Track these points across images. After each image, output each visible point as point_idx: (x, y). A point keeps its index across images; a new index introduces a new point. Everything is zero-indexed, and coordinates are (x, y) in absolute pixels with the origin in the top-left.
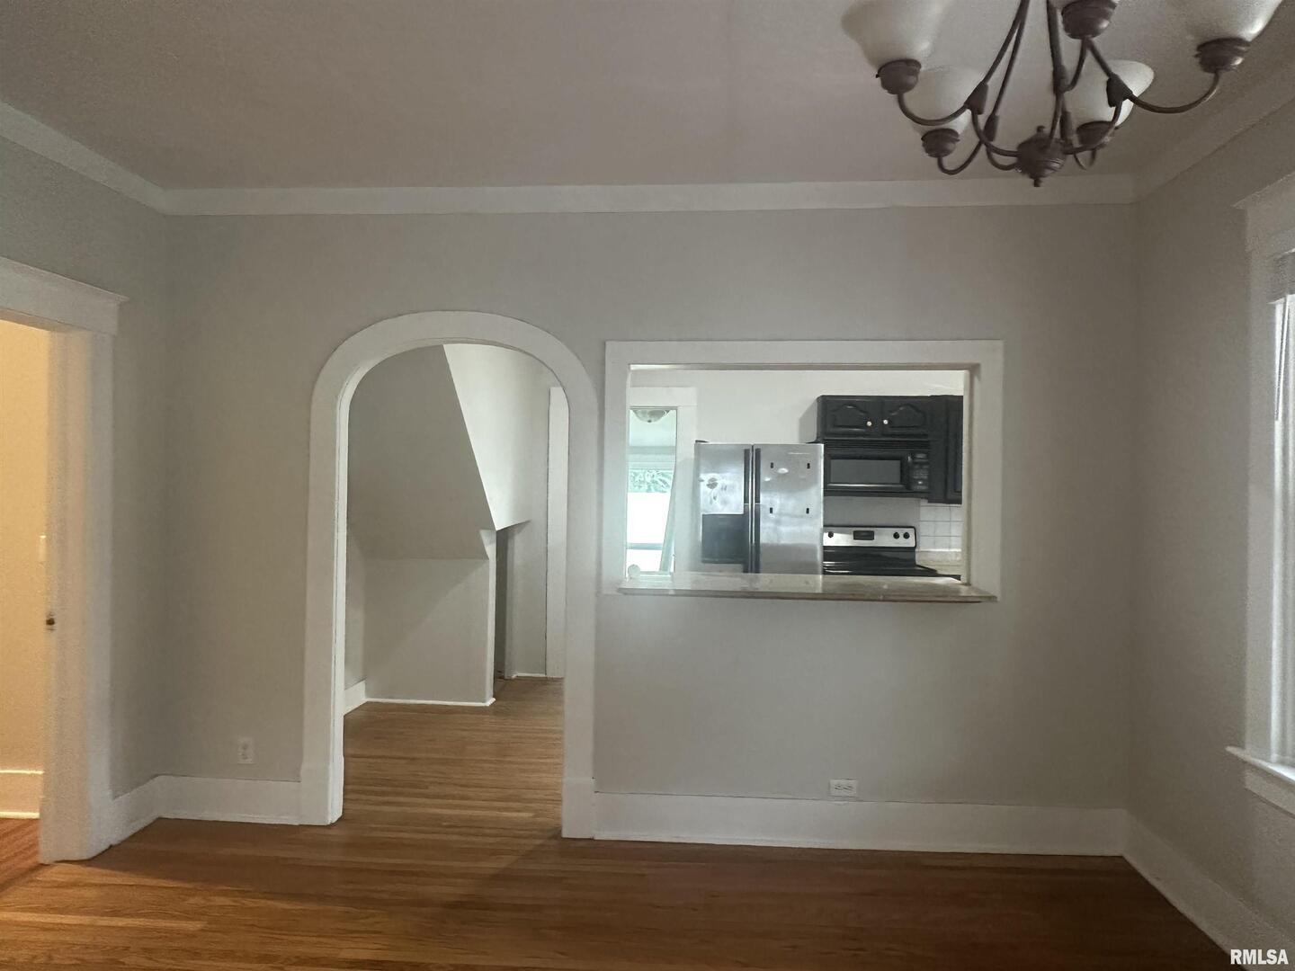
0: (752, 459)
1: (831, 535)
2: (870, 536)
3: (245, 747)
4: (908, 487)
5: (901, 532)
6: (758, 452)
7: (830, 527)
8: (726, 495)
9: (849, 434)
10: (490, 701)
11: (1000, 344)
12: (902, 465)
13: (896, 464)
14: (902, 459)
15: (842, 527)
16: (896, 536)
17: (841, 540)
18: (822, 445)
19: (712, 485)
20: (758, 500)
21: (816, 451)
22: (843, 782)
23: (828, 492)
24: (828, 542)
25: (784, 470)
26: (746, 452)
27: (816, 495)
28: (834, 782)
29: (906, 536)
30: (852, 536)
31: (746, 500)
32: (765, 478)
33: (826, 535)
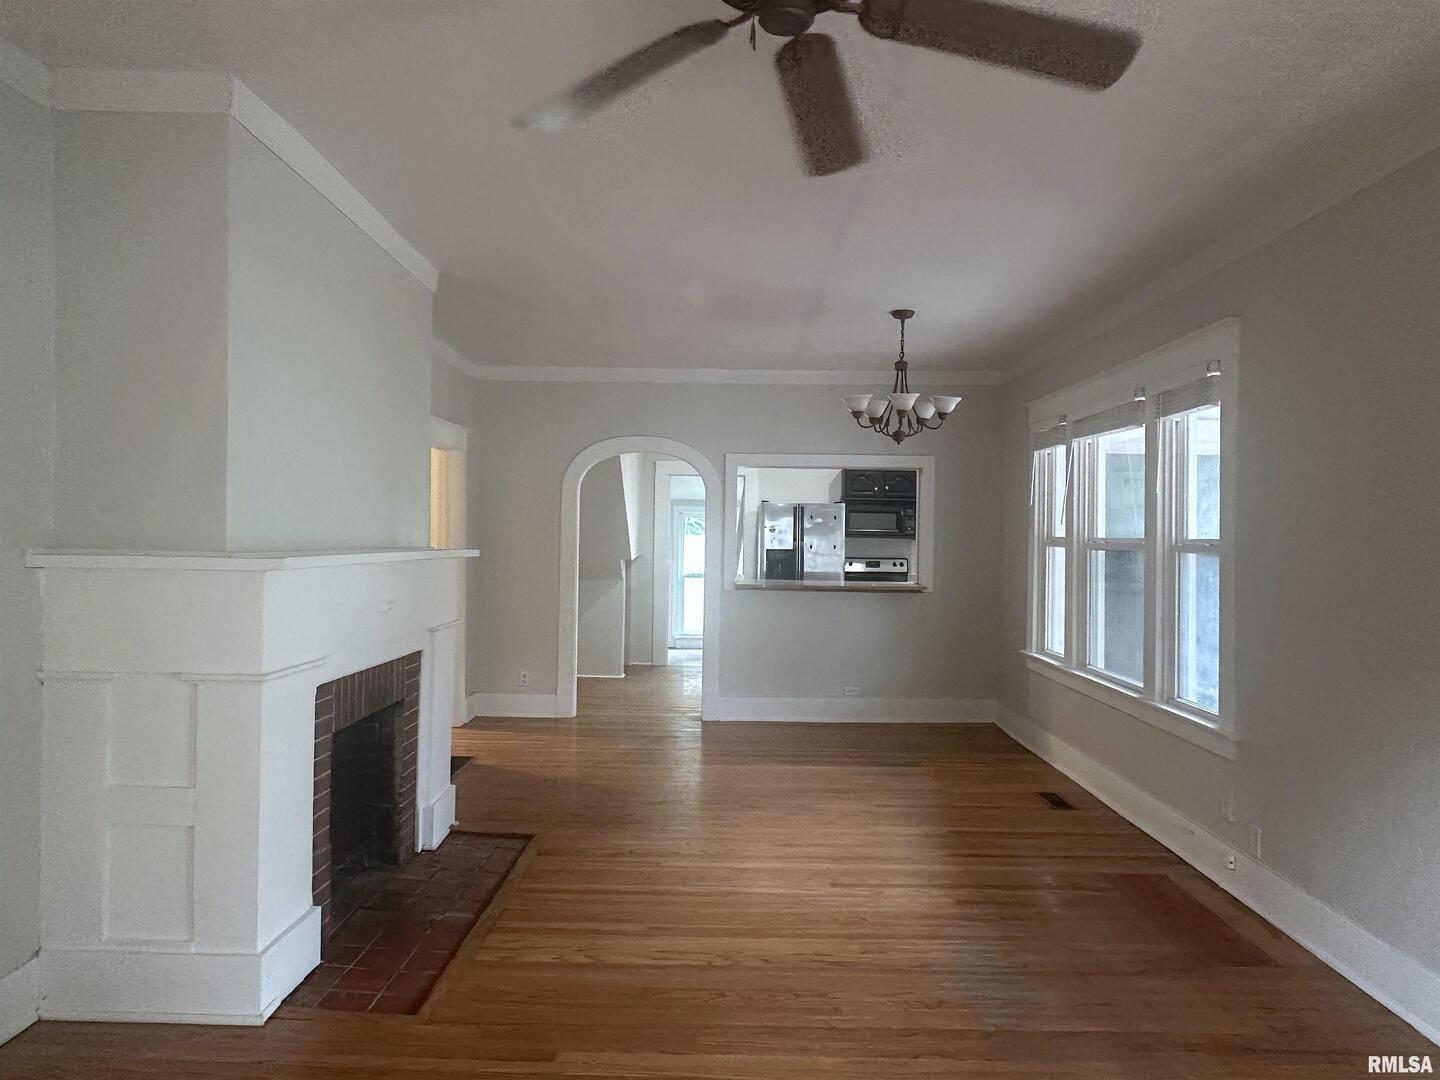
0: (798, 512)
1: (851, 565)
2: (877, 565)
3: (524, 676)
4: (901, 531)
5: (898, 562)
6: (802, 508)
7: (850, 559)
8: (781, 536)
9: (863, 496)
10: (623, 676)
11: (932, 458)
12: (898, 519)
13: (894, 516)
14: (898, 513)
15: (859, 559)
16: (895, 565)
17: (858, 567)
18: (844, 505)
19: (772, 530)
20: (802, 540)
21: (841, 507)
22: (851, 688)
23: (848, 534)
24: (849, 568)
25: (820, 520)
26: (795, 508)
27: (840, 536)
28: (847, 688)
29: (902, 565)
30: (864, 565)
31: (795, 540)
32: (807, 525)
33: (848, 564)
